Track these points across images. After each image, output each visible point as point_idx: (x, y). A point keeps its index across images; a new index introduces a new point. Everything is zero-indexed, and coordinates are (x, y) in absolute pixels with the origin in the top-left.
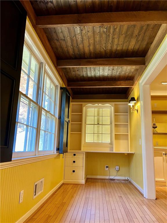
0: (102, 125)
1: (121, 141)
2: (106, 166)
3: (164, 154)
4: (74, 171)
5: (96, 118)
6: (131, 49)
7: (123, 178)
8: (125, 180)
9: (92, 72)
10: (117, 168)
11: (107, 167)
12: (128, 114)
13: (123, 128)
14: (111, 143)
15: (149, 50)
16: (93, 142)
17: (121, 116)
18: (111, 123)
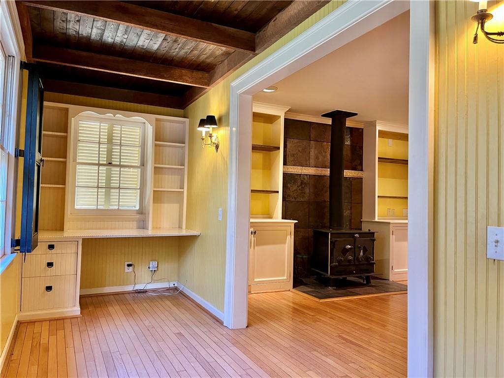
0: (120, 166)
1: (166, 205)
2: (127, 263)
3: (252, 233)
4: (49, 288)
5: (104, 147)
6: (236, 10)
7: (166, 285)
8: (169, 289)
9: (118, 34)
10: (153, 264)
11: (129, 265)
12: (187, 145)
13: (170, 176)
14: (142, 211)
15: (272, 23)
16: (95, 207)
17: (167, 149)
18: (143, 164)
